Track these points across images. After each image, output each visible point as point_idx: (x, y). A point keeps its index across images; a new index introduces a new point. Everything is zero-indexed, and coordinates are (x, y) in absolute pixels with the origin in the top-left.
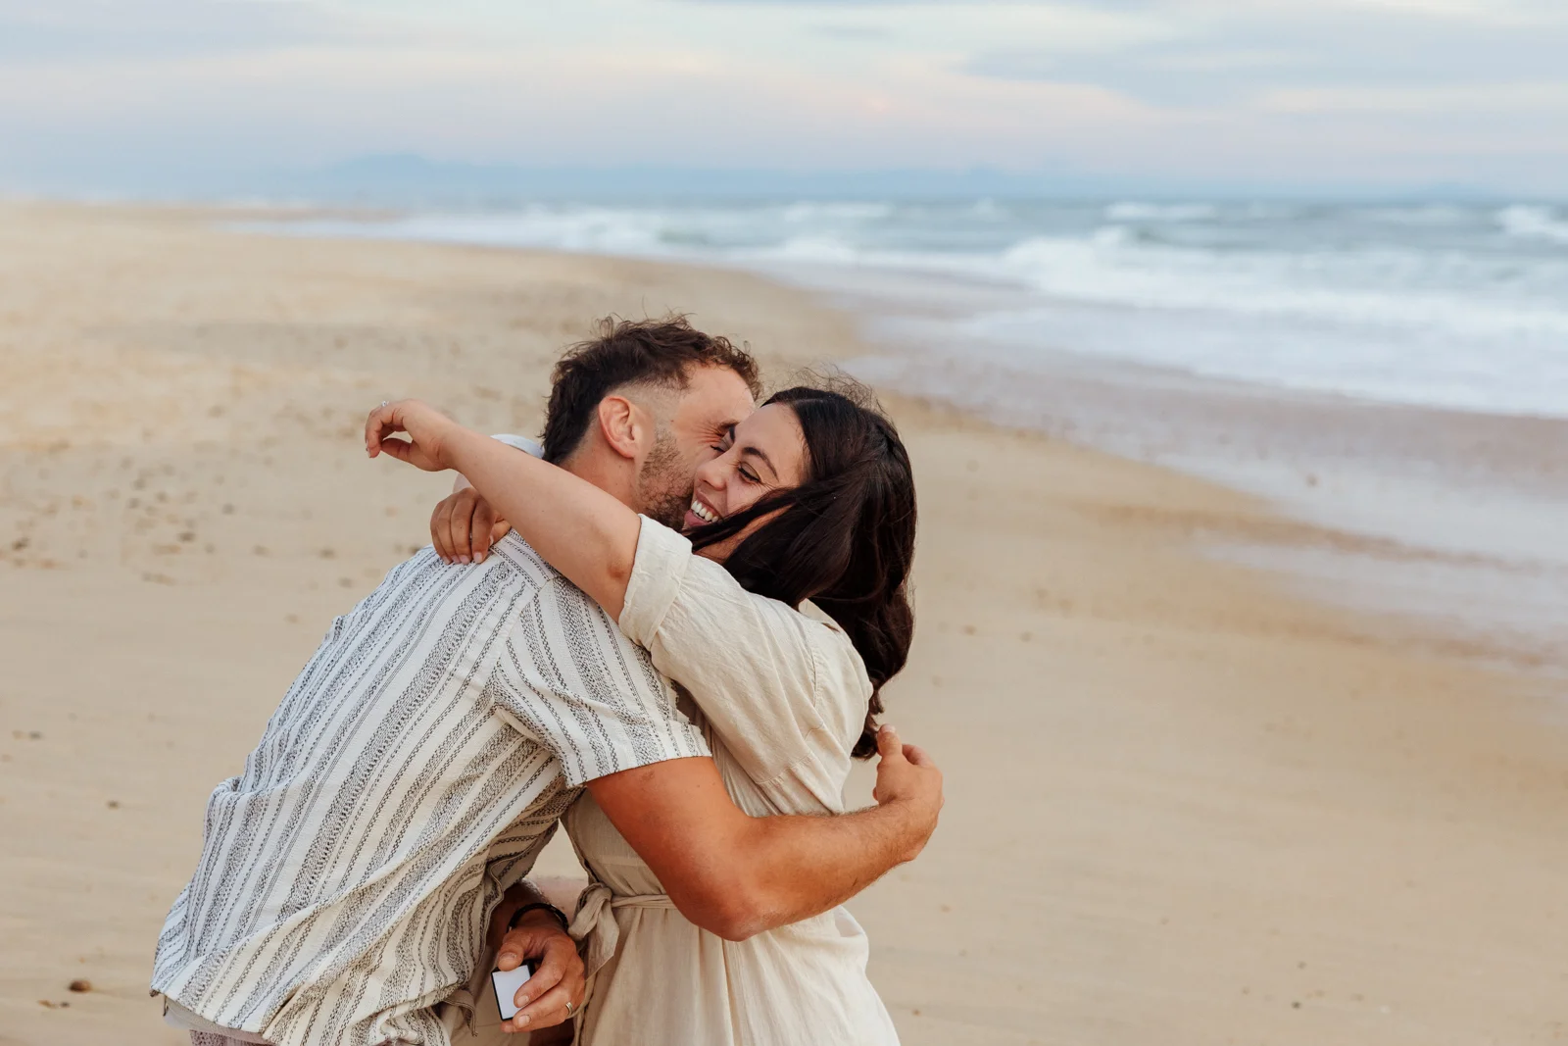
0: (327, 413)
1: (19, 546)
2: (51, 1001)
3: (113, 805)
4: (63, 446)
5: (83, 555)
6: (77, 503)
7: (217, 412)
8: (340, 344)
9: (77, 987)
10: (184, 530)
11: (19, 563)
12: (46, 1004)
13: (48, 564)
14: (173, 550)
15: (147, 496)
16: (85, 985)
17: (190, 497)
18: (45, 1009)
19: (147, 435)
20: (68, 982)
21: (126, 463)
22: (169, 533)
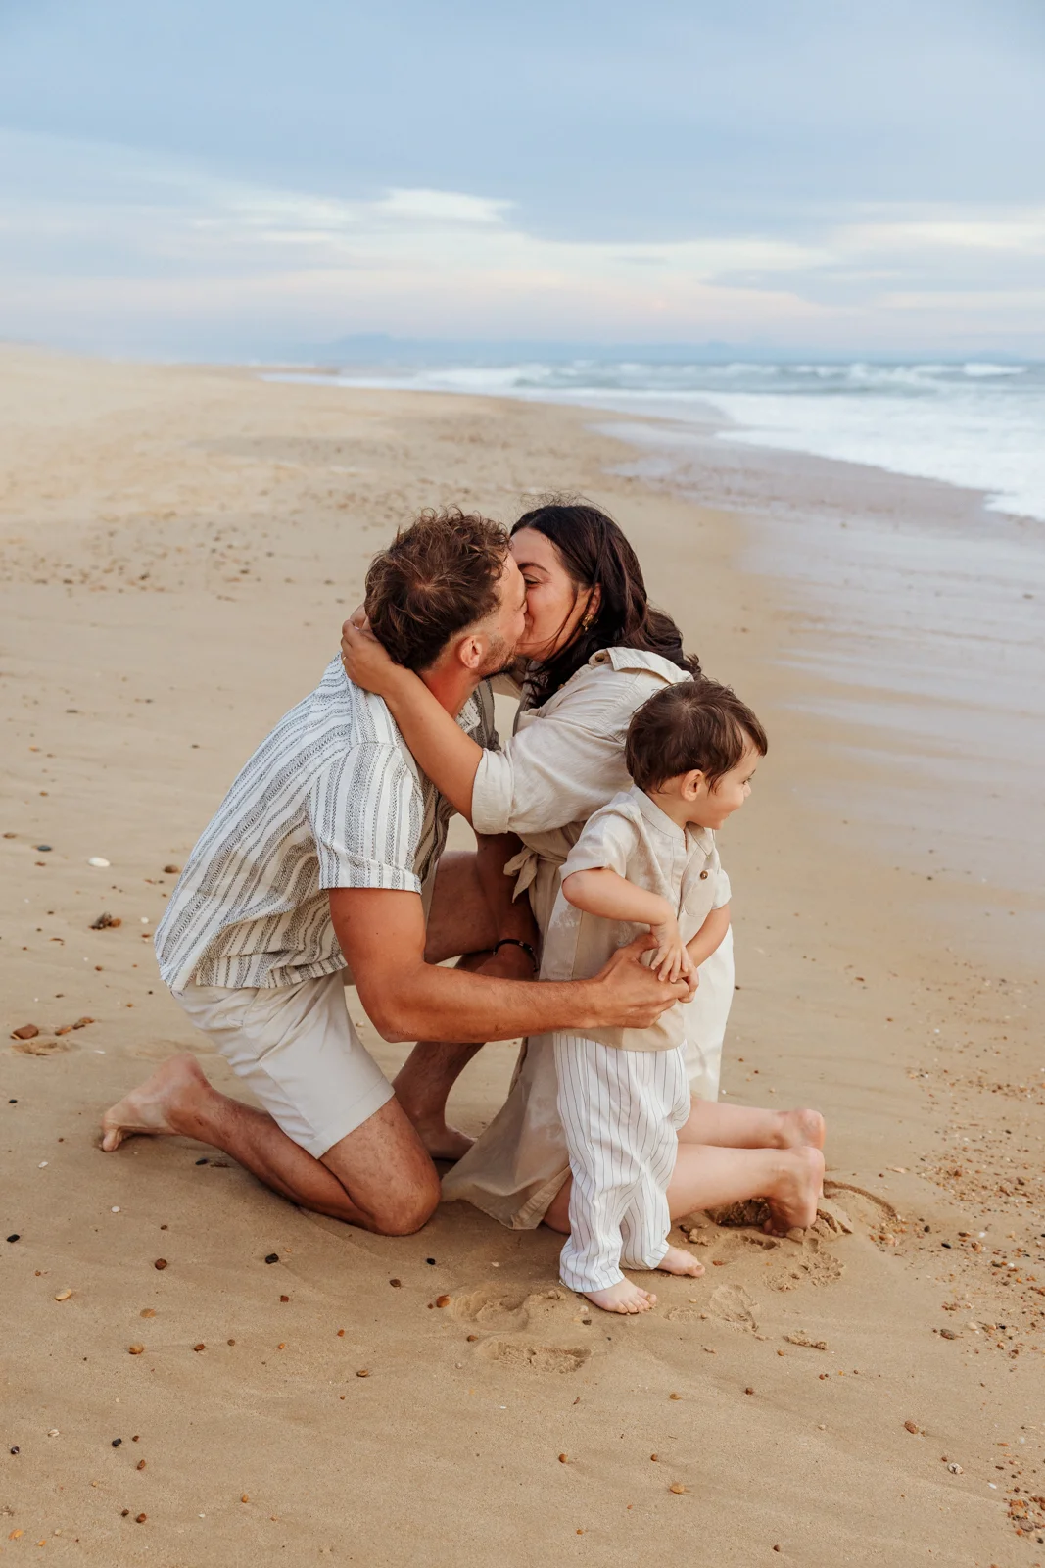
0: (330, 493)
1: (143, 578)
2: (152, 880)
3: (195, 746)
4: (173, 514)
5: (181, 583)
6: (179, 550)
7: (265, 493)
8: (339, 450)
9: (169, 870)
10: (243, 568)
11: (144, 588)
12: (149, 881)
13: (161, 590)
14: (236, 580)
15: (220, 546)
16: (173, 869)
17: (247, 547)
18: (148, 884)
19: (223, 507)
20: (163, 868)
21: (210, 525)
22: (233, 569)
